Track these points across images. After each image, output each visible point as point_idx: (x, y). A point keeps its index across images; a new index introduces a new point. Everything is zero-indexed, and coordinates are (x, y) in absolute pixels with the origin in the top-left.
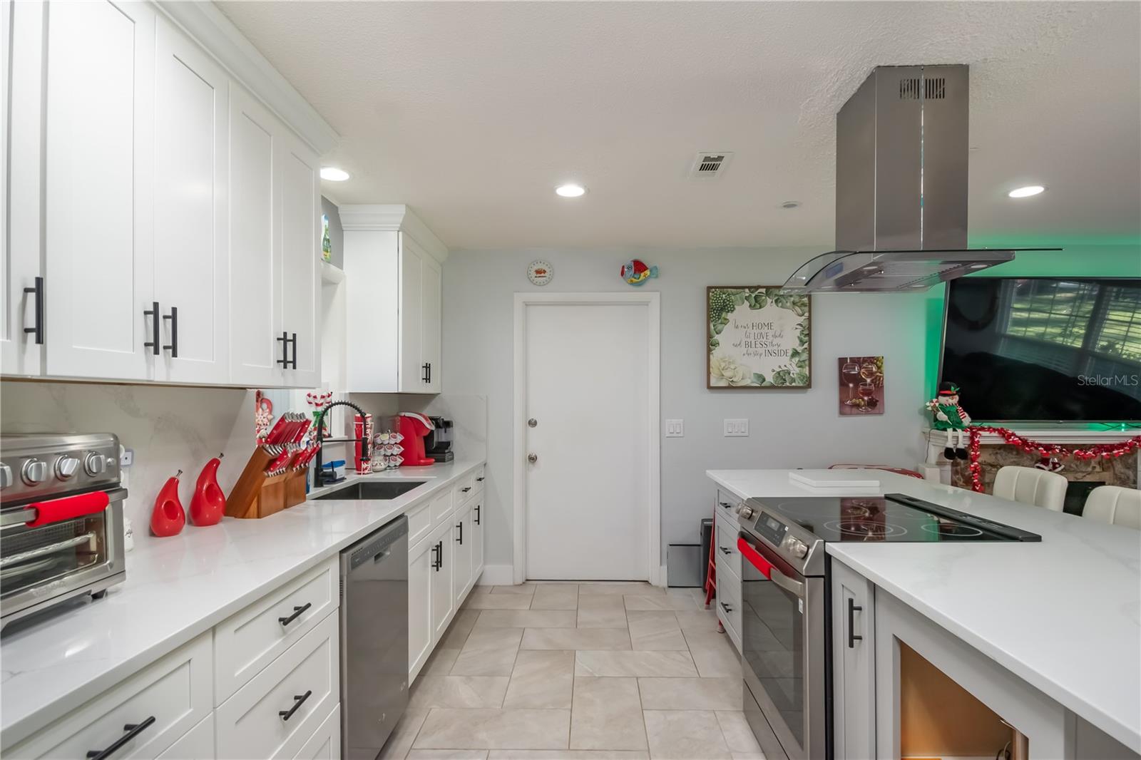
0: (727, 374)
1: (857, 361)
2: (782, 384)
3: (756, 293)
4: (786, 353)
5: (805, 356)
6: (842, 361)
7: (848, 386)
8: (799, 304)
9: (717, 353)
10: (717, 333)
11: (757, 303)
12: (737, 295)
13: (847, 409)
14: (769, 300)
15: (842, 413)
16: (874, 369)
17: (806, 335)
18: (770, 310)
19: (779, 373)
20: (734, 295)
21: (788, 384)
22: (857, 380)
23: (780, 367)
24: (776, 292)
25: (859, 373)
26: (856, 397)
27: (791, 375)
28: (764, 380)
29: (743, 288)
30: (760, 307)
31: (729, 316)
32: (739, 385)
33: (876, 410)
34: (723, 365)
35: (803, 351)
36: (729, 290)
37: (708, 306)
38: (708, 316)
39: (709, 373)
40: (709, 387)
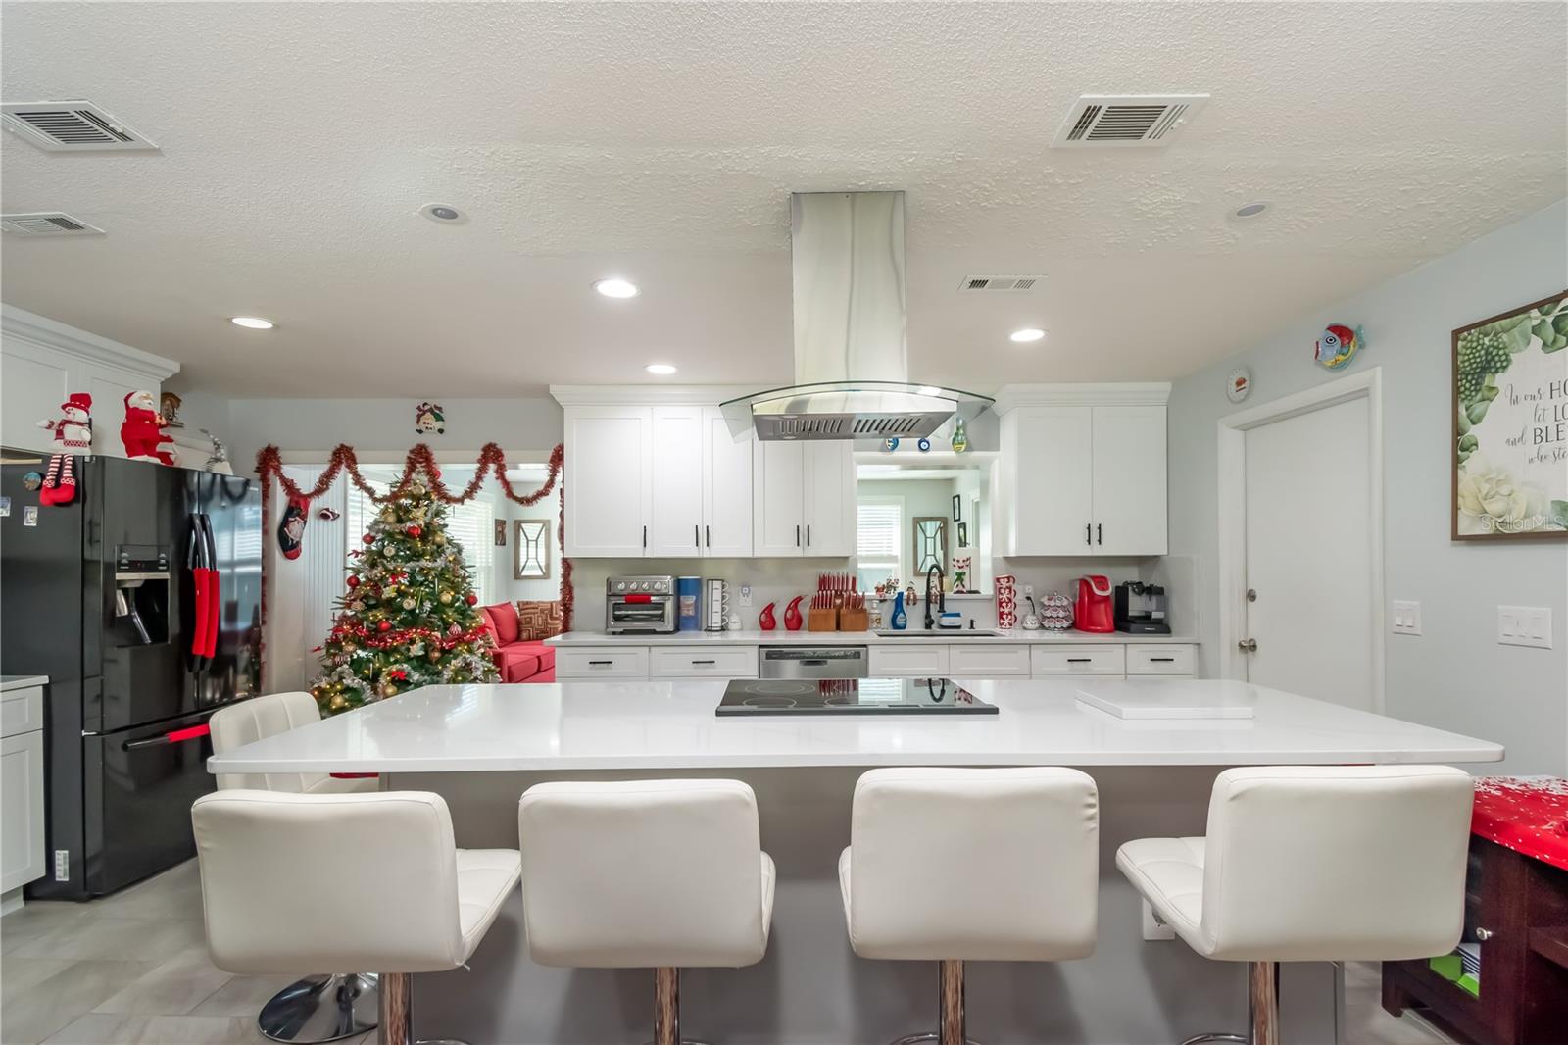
0: (1494, 507)
3: (1556, 312)
9: (1473, 464)
10: (1474, 423)
11: (1560, 333)
12: (1515, 331)
20: (1506, 331)
29: (1525, 310)
31: (1500, 380)
32: (1518, 530)
34: (1485, 488)
36: (1497, 324)
37: (1456, 368)
38: (1457, 393)
39: (1455, 508)
40: (1456, 537)
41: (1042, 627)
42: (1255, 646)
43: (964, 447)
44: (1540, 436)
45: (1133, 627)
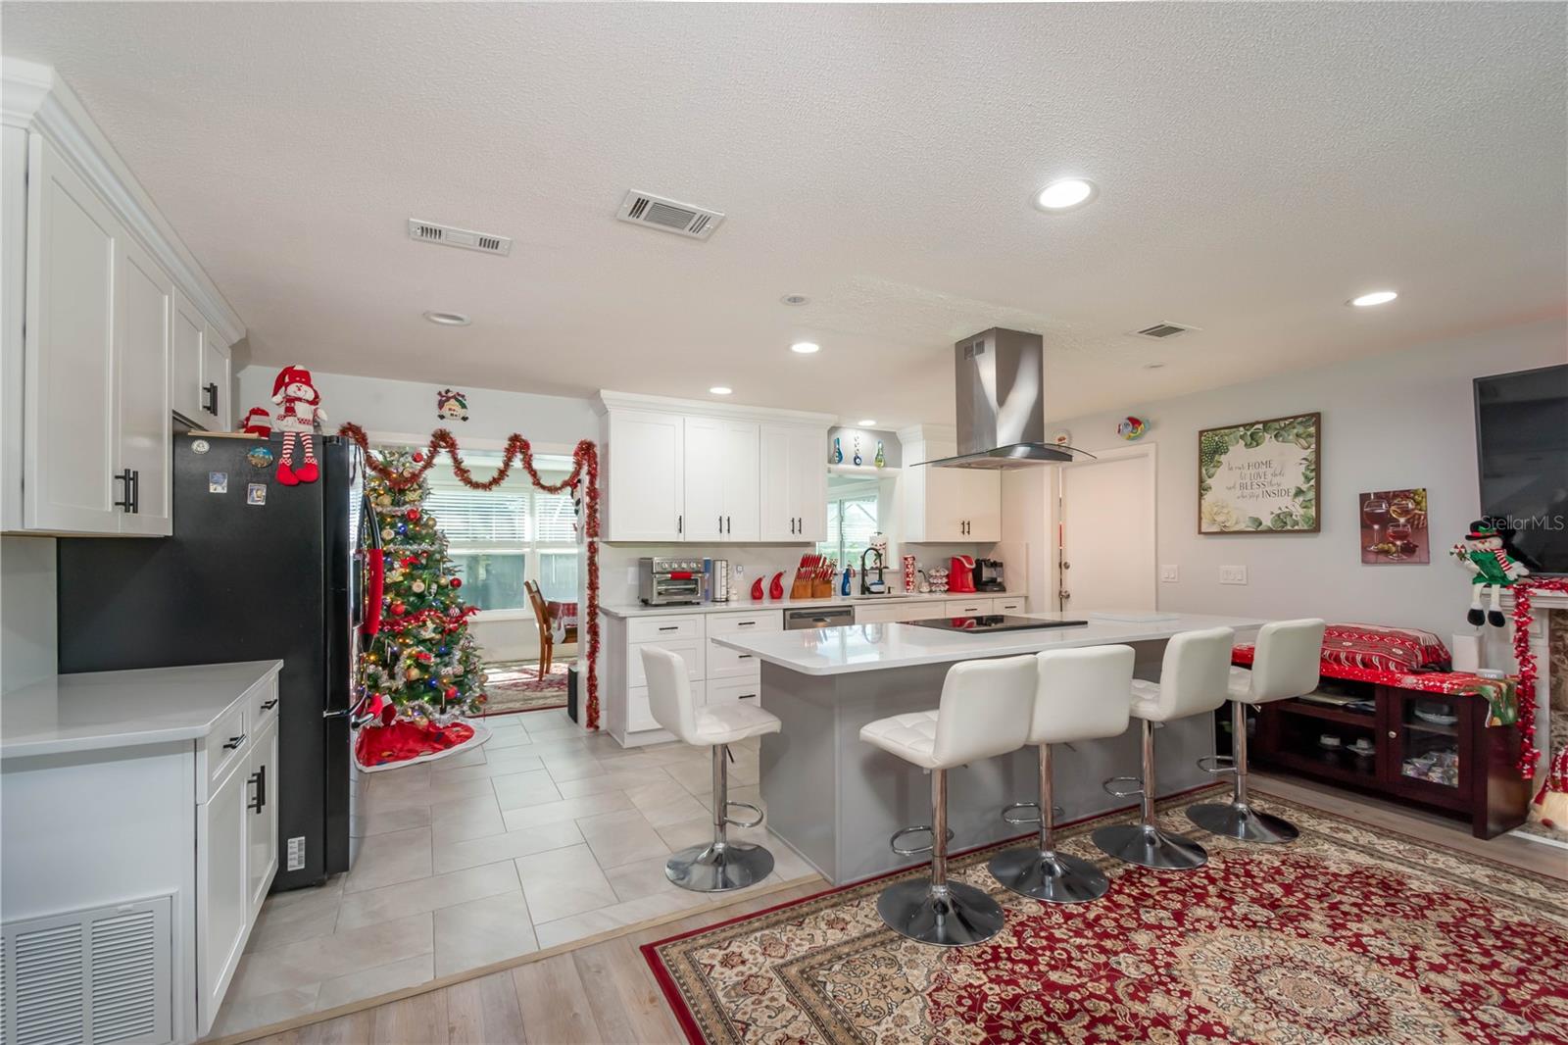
0: (1220, 519)
1: (1381, 497)
2: (1282, 527)
3: (1252, 430)
4: (1287, 492)
5: (1311, 495)
6: (1364, 498)
7: (1372, 528)
8: (1304, 436)
9: (1208, 497)
10: (1209, 477)
11: (1254, 441)
12: (1232, 436)
13: (1372, 557)
14: (1267, 436)
15: (1365, 561)
16: (1410, 506)
17: (1312, 471)
18: (1269, 445)
19: (1278, 515)
20: (1227, 435)
21: (1289, 528)
22: (1385, 520)
23: (1280, 509)
24: (1276, 425)
25: (1388, 512)
26: (1383, 540)
27: (1294, 517)
28: (1261, 524)
29: (1237, 426)
30: (1257, 445)
31: (1223, 458)
32: (1232, 530)
33: (1415, 558)
34: (1215, 509)
35: (1309, 489)
36: (1223, 431)
37: (1201, 450)
38: (1201, 461)
39: (1200, 519)
40: (1200, 532)
41: (931, 591)
42: (1069, 596)
43: (882, 464)
44: (1243, 486)
45: (988, 588)
